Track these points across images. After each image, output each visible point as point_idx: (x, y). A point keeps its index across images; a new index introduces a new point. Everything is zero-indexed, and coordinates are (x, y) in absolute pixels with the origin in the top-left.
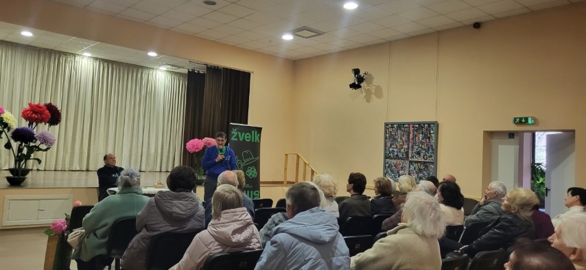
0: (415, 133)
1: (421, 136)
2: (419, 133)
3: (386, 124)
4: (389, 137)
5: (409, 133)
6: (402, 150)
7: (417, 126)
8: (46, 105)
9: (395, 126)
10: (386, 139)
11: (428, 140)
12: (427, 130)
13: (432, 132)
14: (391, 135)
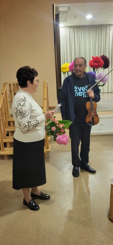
8: (101, 57)
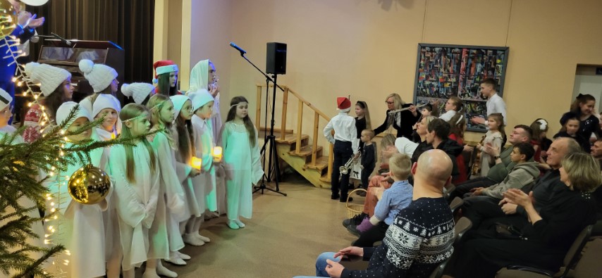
0: (470, 61)
1: (479, 66)
2: (477, 63)
3: (422, 46)
4: (425, 65)
5: (460, 61)
6: (447, 85)
7: (475, 51)
9: (437, 49)
10: (420, 67)
11: (490, 73)
12: (490, 58)
13: (498, 61)
14: (428, 63)
